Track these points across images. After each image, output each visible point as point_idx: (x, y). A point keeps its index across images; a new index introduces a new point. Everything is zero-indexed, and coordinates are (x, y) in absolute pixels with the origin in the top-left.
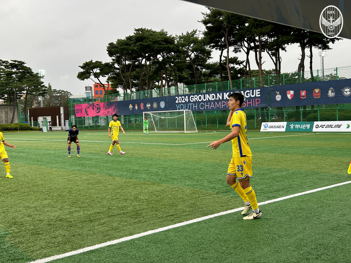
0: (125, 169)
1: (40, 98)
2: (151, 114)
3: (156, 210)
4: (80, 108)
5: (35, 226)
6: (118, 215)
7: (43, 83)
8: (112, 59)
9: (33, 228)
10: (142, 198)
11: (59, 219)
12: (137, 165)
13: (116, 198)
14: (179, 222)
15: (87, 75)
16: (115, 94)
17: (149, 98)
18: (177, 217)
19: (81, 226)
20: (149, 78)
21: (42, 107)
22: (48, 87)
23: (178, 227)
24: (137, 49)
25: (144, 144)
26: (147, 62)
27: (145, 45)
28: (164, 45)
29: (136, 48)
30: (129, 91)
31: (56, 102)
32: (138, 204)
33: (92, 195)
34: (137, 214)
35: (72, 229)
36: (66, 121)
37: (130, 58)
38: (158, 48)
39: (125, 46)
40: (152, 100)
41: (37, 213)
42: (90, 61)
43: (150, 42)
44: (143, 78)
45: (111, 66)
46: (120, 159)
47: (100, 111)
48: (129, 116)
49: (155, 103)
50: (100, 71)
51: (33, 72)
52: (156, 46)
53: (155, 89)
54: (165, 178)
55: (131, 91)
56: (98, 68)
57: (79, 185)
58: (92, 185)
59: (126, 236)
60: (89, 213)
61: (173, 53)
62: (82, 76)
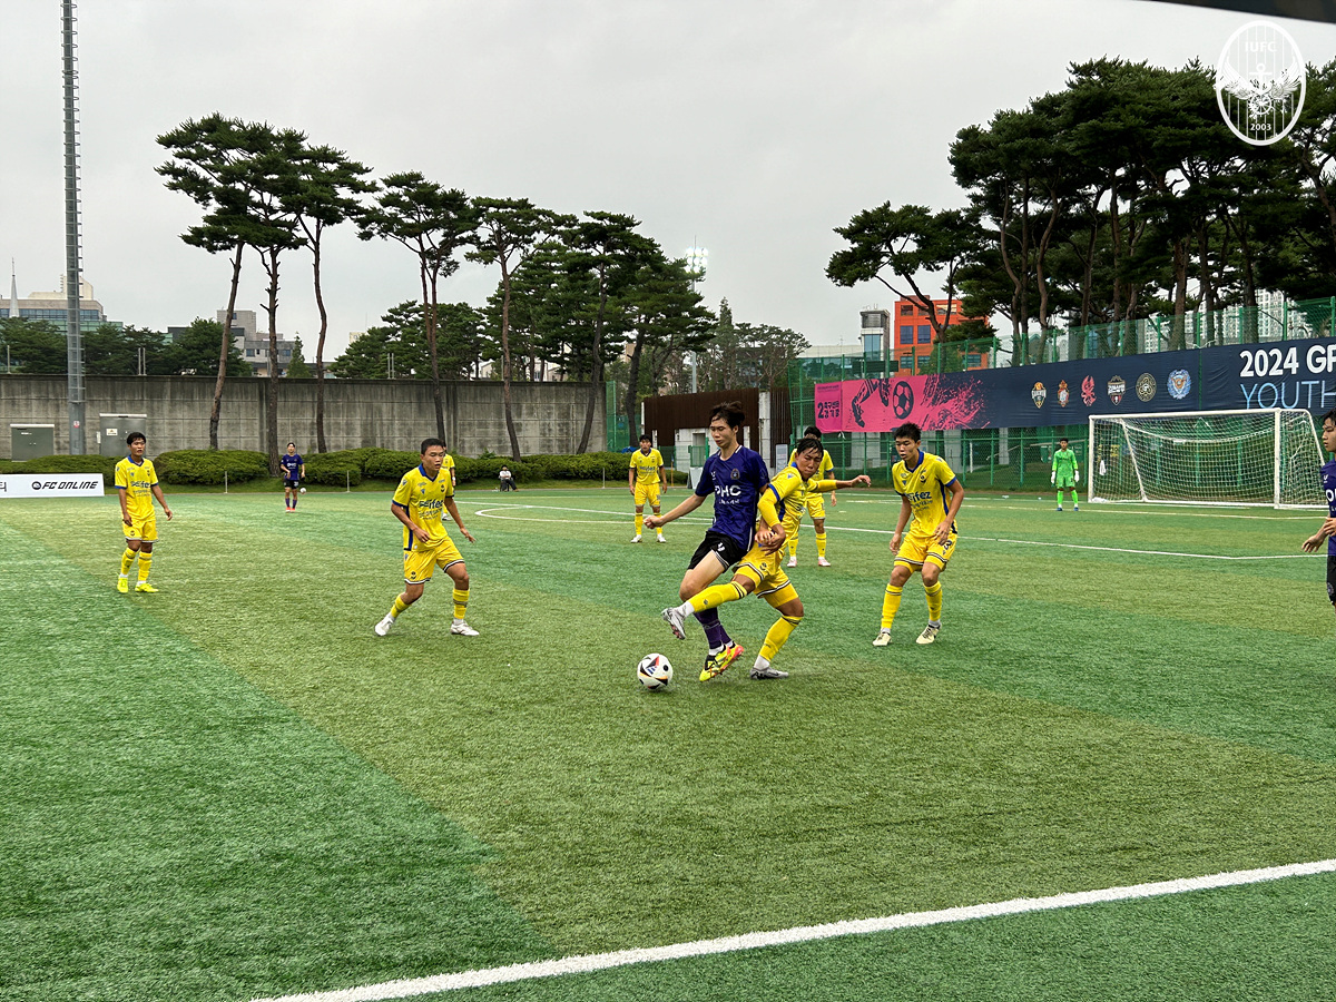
0: (974, 648)
1: (689, 359)
2: (1123, 423)
3: (1065, 820)
4: (834, 396)
5: (590, 832)
6: (903, 823)
7: (700, 299)
8: (969, 196)
9: (580, 839)
10: (1018, 767)
11: (678, 815)
12: (1028, 634)
13: (911, 760)
14: (1152, 879)
15: (868, 266)
16: (979, 341)
17: (1119, 357)
18: (1149, 858)
19: (752, 850)
20: (1124, 273)
21: (695, 391)
22: (718, 316)
23: (1144, 900)
24: (1078, 148)
25: (1076, 552)
26: (1119, 202)
27: (1114, 131)
28: (1198, 129)
29: (1073, 145)
30: (1034, 327)
31: (747, 373)
32: (995, 788)
33: (820, 740)
34: (980, 829)
35: (715, 860)
36: (778, 447)
37: (1046, 190)
38: (1170, 141)
39: (1027, 140)
40: (1134, 364)
41: (603, 786)
42: (881, 205)
43: (1137, 116)
44: (1099, 273)
45: (965, 224)
46: (963, 606)
47: (910, 409)
48: (1034, 430)
49: (1146, 377)
50: (919, 246)
51: (664, 259)
52: (1161, 134)
53: (1154, 317)
54: (1135, 695)
55: (1045, 327)
56: (912, 236)
57: (780, 696)
58: (830, 698)
59: (919, 908)
60: (794, 803)
61: (1238, 162)
62: (847, 269)
